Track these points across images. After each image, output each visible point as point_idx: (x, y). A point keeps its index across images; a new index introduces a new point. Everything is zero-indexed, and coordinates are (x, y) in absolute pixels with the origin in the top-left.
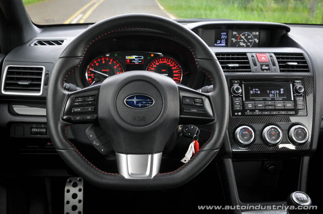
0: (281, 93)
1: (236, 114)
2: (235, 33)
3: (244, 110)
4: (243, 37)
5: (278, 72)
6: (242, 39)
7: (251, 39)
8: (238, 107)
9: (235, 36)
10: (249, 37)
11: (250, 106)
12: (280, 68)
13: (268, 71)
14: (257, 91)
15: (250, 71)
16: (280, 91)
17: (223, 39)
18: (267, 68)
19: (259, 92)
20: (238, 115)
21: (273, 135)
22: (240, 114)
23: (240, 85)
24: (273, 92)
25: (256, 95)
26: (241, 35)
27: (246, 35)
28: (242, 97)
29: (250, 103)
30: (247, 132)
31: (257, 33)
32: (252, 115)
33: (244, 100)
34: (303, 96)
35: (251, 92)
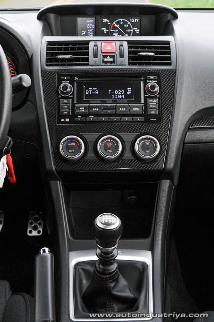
0: (128, 93)
1: (63, 120)
2: (105, 20)
3: (73, 116)
4: (118, 26)
5: (125, 65)
6: (117, 28)
7: (129, 28)
8: (65, 111)
9: (106, 25)
10: (125, 26)
11: (82, 110)
12: (129, 60)
13: (113, 64)
14: (95, 90)
15: (87, 65)
16: (126, 91)
17: (90, 29)
18: (111, 60)
19: (97, 92)
20: (65, 122)
21: (110, 148)
22: (68, 120)
23: (72, 83)
24: (116, 92)
25: (92, 96)
26: (114, 23)
27: (122, 23)
28: (73, 98)
29: (82, 107)
30: (74, 144)
31: (138, 20)
32: (84, 122)
33: (75, 102)
34: (158, 98)
35: (87, 92)
